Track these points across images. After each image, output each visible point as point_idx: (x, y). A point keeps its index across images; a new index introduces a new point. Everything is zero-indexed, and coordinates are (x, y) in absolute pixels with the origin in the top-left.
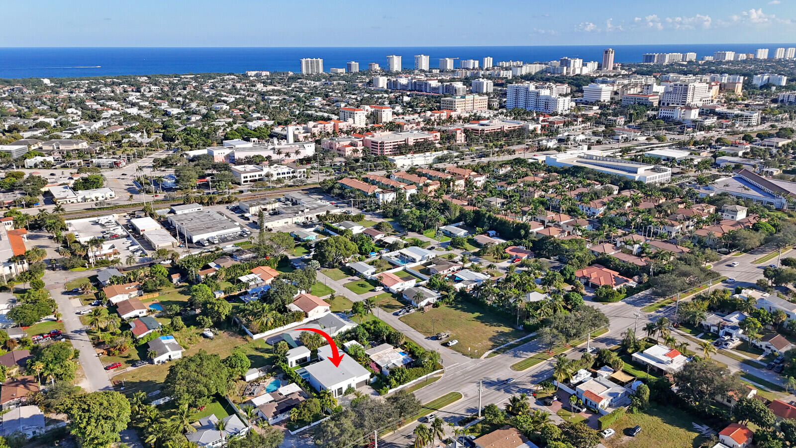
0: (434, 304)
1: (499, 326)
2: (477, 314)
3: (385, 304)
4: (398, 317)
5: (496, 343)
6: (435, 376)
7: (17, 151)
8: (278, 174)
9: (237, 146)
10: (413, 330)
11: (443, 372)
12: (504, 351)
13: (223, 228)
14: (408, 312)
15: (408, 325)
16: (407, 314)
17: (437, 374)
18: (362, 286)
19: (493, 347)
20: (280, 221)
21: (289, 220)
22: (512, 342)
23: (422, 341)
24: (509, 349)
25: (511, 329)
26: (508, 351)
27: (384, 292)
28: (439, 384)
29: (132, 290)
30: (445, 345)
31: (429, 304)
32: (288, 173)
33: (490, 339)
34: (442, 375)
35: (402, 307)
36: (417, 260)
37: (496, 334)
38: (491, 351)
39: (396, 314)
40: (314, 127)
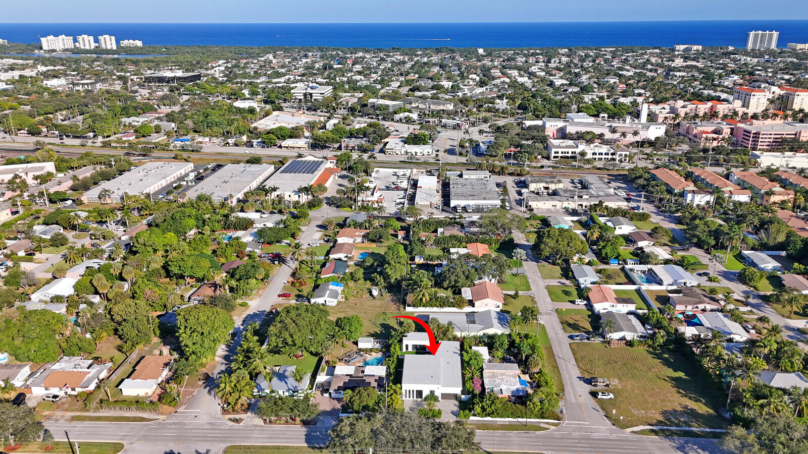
0: (628, 341)
1: (696, 401)
2: (681, 374)
3: (572, 322)
4: (571, 341)
5: (669, 420)
6: (542, 425)
7: (394, 106)
8: (594, 154)
9: (576, 120)
10: (573, 362)
11: (556, 425)
12: (668, 435)
13: (484, 199)
14: (588, 339)
15: (574, 354)
16: (586, 341)
17: (547, 423)
18: (567, 293)
19: (660, 423)
20: (546, 202)
21: (559, 204)
22: (695, 429)
23: (570, 379)
24: (679, 435)
25: (711, 411)
26: (676, 437)
27: (584, 307)
28: (537, 437)
29: (358, 236)
30: (594, 394)
31: (623, 339)
32: (607, 154)
33: (664, 413)
34: (552, 428)
35: (588, 332)
36: (665, 283)
37: (679, 409)
38: (650, 427)
39: (571, 337)
40: (683, 107)
